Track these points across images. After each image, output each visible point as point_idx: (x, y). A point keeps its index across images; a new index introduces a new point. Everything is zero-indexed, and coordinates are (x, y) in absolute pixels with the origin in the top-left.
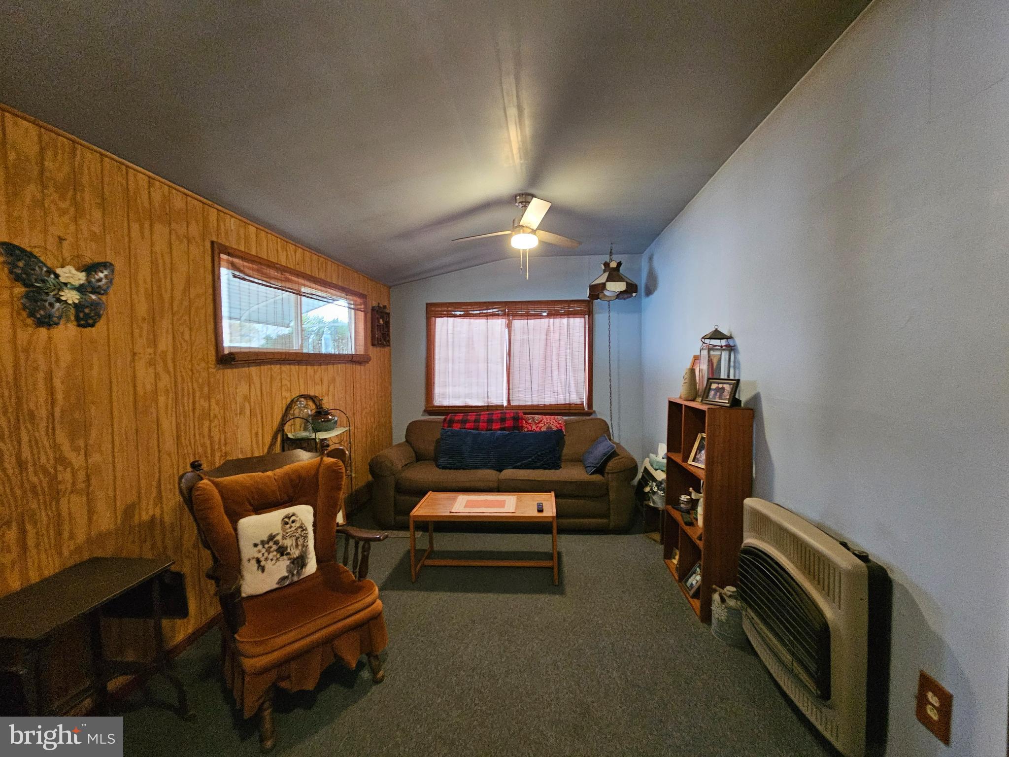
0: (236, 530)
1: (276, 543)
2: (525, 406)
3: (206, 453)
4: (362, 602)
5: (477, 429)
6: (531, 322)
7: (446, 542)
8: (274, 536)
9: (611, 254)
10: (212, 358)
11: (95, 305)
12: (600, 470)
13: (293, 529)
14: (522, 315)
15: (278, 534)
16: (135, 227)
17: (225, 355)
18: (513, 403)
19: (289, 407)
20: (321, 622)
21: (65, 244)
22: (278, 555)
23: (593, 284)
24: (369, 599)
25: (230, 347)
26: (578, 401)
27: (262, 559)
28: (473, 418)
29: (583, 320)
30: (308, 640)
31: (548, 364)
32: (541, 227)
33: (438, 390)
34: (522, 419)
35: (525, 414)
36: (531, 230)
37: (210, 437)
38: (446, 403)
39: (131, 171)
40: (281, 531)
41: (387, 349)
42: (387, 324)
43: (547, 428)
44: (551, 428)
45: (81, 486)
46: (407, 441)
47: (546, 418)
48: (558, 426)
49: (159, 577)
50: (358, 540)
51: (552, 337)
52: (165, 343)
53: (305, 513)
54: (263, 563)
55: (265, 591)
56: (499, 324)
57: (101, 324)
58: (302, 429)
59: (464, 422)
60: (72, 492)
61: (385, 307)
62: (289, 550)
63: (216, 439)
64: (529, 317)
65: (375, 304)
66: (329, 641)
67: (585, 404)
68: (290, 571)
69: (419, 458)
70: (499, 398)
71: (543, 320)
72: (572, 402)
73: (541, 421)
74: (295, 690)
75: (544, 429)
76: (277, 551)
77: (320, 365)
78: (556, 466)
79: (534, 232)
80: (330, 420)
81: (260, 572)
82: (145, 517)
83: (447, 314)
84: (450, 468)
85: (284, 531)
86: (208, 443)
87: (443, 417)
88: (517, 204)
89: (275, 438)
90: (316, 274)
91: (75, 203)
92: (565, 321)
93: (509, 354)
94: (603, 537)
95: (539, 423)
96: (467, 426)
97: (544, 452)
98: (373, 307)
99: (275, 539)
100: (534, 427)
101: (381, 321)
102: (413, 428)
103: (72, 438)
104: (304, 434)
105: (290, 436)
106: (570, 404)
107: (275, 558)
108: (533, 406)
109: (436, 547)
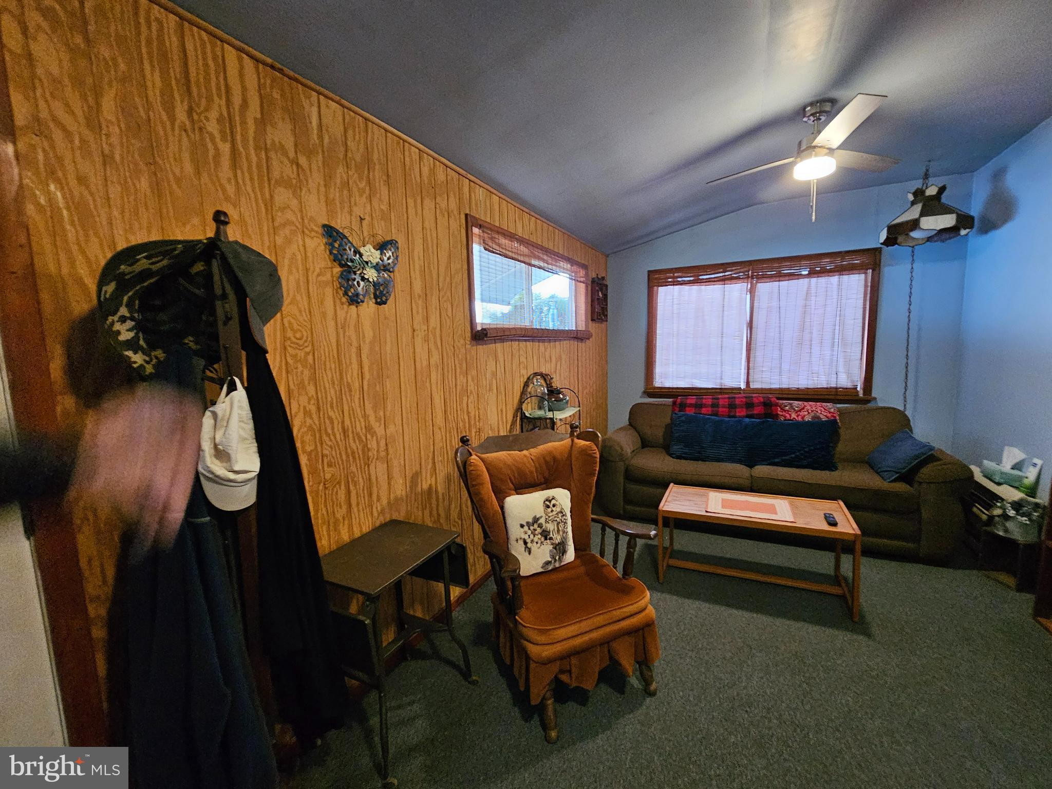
0: (502, 508)
1: (540, 526)
2: (770, 389)
3: (465, 428)
4: (635, 606)
5: (716, 415)
6: (784, 284)
7: (685, 541)
8: (538, 519)
9: (926, 176)
10: (468, 335)
11: (386, 284)
12: (908, 476)
13: (554, 513)
14: (771, 277)
15: (541, 517)
16: (411, 202)
17: (478, 331)
18: (753, 386)
19: (526, 385)
20: (599, 620)
21: (365, 223)
22: (543, 539)
23: (893, 223)
24: (642, 603)
25: (482, 324)
26: (849, 385)
27: (528, 541)
28: (710, 402)
29: (863, 276)
30: (586, 638)
31: (807, 336)
32: (844, 146)
33: (659, 369)
34: (777, 405)
35: (778, 399)
36: (828, 151)
37: (468, 413)
38: (668, 384)
39: (406, 144)
40: (544, 515)
41: (603, 325)
42: (605, 296)
43: (813, 418)
44: (819, 418)
45: (383, 454)
46: (630, 424)
47: (809, 405)
48: (829, 415)
49: (448, 548)
50: (618, 534)
51: (813, 302)
52: (434, 321)
53: (563, 497)
54: (529, 545)
55: (531, 573)
56: (737, 291)
57: (391, 301)
58: (536, 407)
59: (699, 406)
60: (377, 459)
61: (603, 278)
62: (551, 536)
63: (472, 414)
64: (781, 279)
65: (594, 276)
66: (606, 642)
67: (858, 389)
68: (553, 557)
69: (645, 444)
70: (735, 379)
71: (801, 281)
72: (839, 386)
73: (803, 408)
74: (574, 685)
75: (808, 418)
76: (541, 534)
77: (550, 341)
78: (830, 466)
79: (831, 151)
80: (561, 400)
81: (527, 553)
82: (425, 486)
83: (674, 282)
84: (686, 459)
85: (547, 515)
86: (466, 418)
87: (671, 400)
88: (805, 119)
89: (515, 416)
90: (545, 245)
91: (369, 182)
92: (834, 279)
93: (750, 325)
94: (908, 566)
95: (800, 411)
96: (704, 410)
97: (812, 448)
98: (593, 279)
99: (539, 522)
100: (794, 416)
101: (600, 295)
102: (636, 411)
103: (375, 408)
104: (540, 413)
105: (527, 415)
106: (836, 388)
107: (539, 542)
108: (781, 390)
109: (677, 546)
